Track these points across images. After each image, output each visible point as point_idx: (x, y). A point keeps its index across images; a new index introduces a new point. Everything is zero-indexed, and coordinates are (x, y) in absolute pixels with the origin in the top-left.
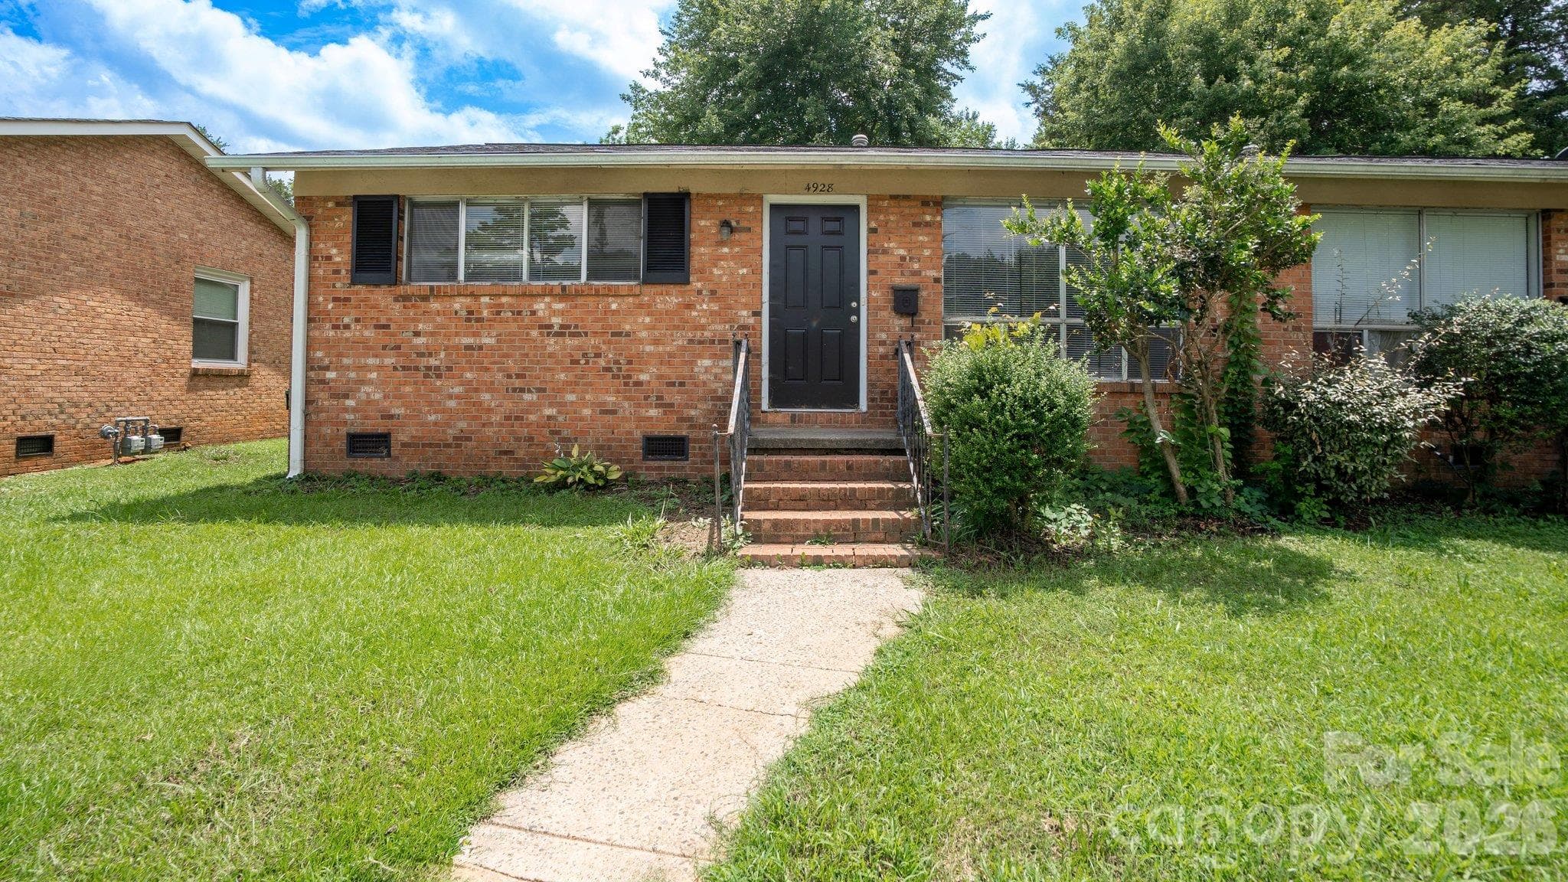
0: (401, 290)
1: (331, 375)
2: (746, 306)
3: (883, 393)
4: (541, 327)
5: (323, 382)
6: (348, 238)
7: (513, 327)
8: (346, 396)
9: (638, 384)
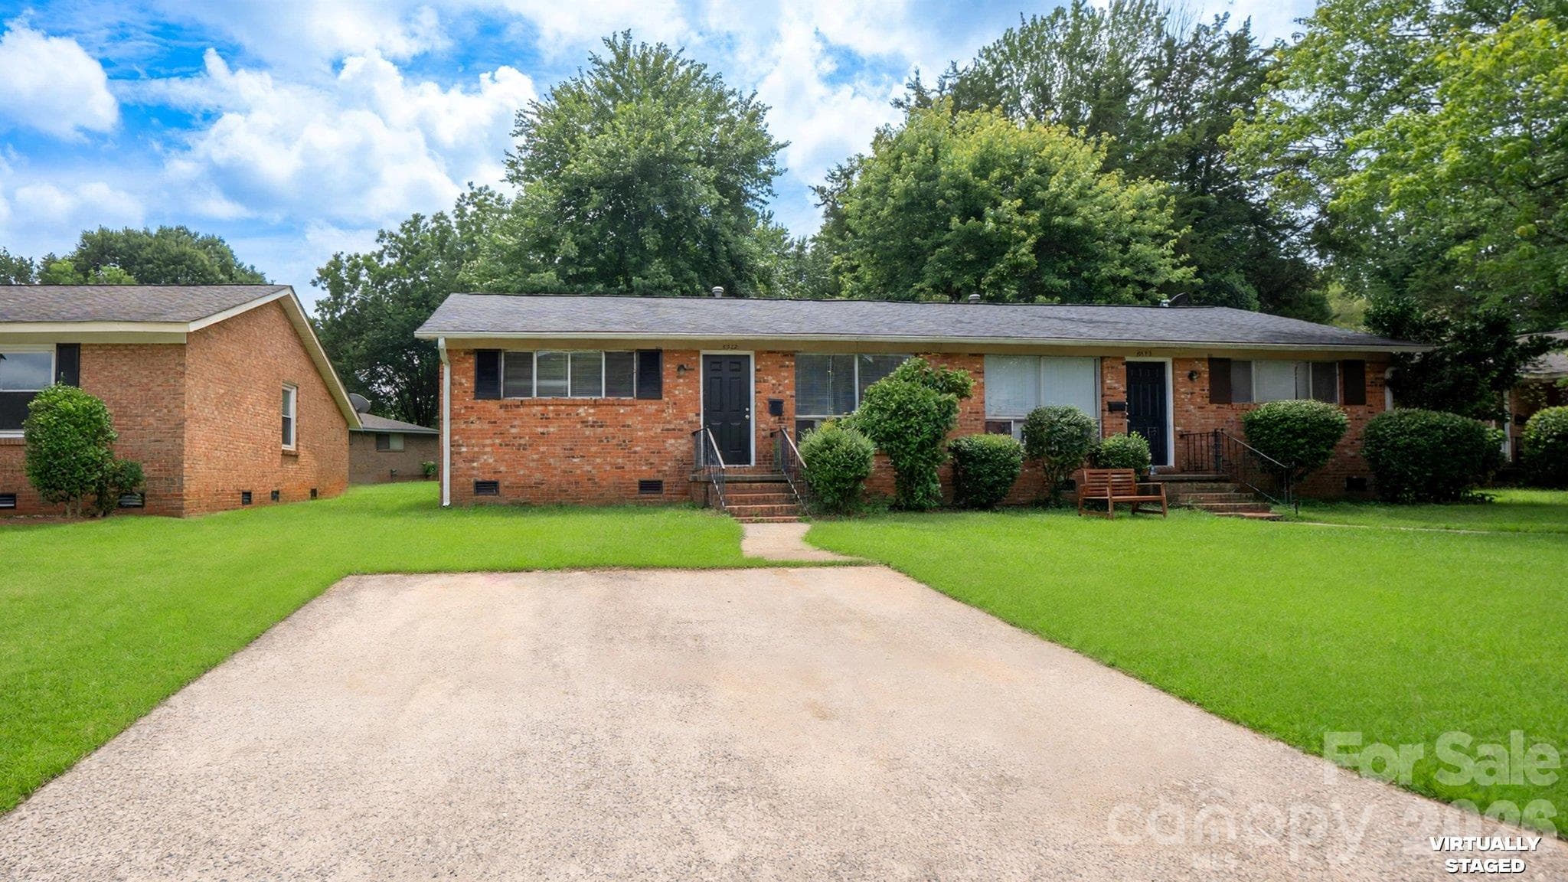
0: (501, 402)
1: (464, 449)
2: (691, 411)
3: (764, 456)
4: (583, 422)
5: (460, 453)
6: (472, 373)
7: (567, 422)
8: (473, 461)
9: (635, 452)
